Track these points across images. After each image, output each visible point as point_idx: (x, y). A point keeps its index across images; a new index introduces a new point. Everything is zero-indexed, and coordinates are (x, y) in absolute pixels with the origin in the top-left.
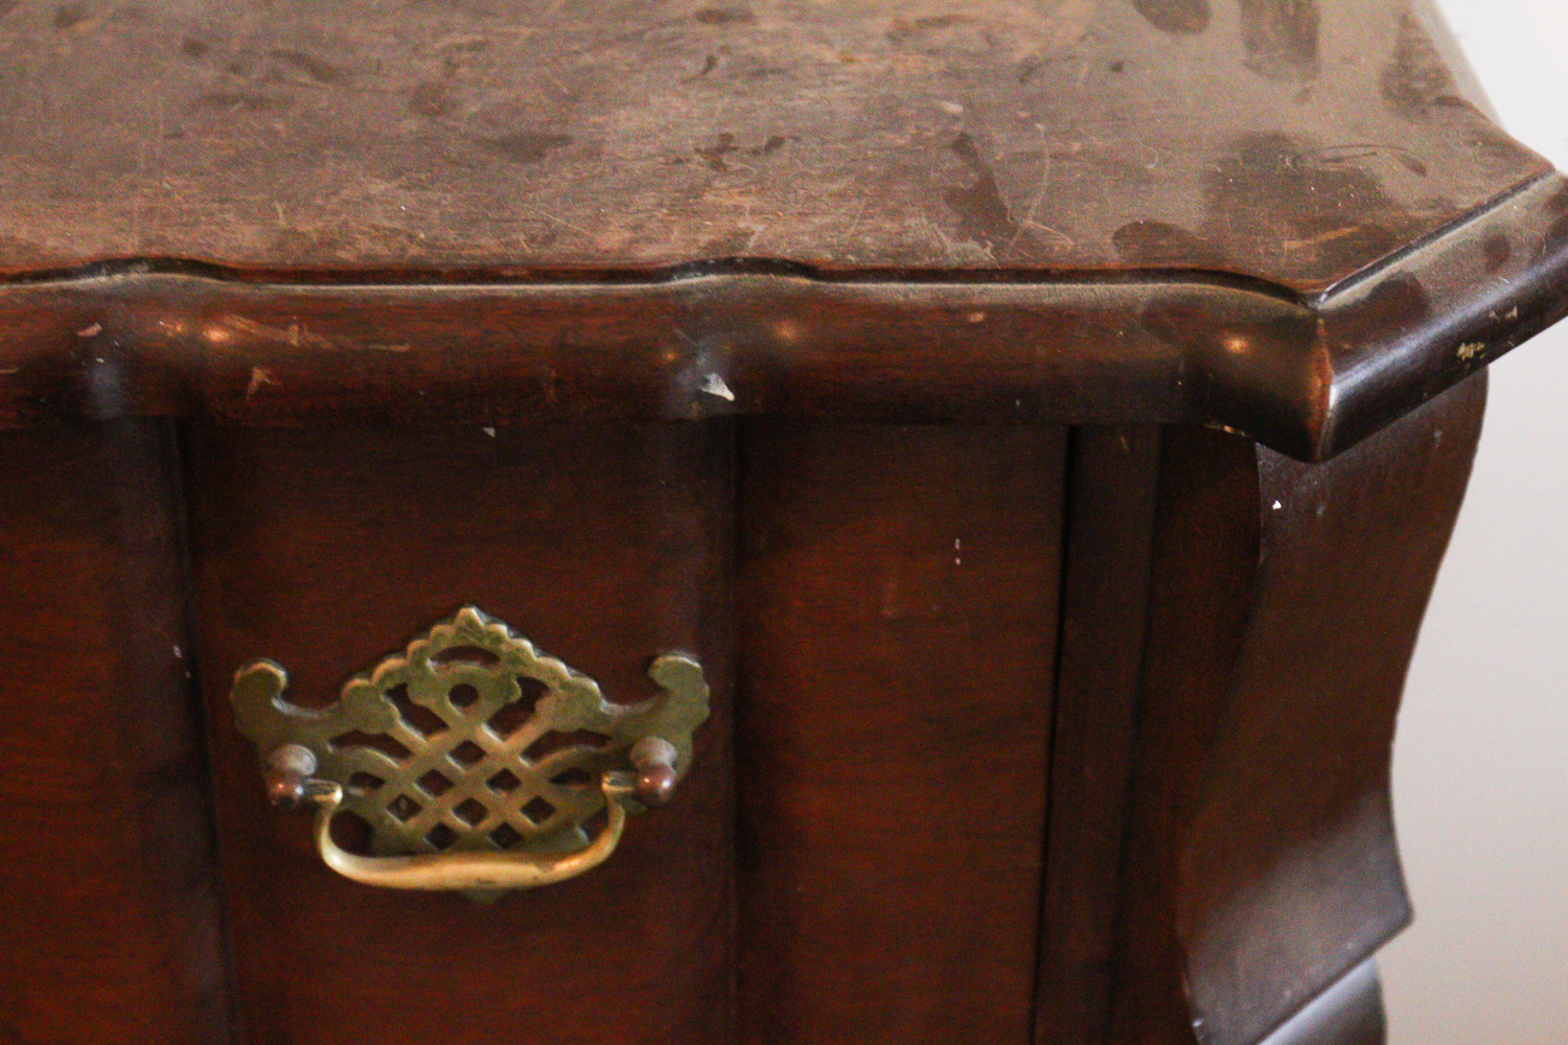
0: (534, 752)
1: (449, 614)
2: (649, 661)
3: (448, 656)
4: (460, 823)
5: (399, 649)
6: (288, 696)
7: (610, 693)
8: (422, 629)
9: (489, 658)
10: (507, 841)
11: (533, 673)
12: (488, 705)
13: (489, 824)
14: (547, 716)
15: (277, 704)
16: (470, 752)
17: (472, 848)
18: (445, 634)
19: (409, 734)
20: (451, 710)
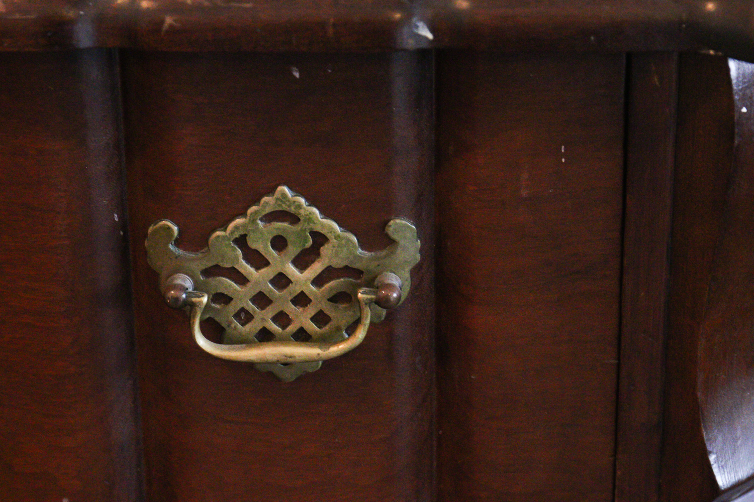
0: (318, 281)
1: (271, 191)
2: (386, 223)
3: (271, 217)
4: (274, 327)
5: (243, 214)
6: (178, 243)
7: (363, 245)
8: (256, 201)
9: (294, 219)
10: (302, 337)
11: (318, 229)
12: (293, 250)
13: (291, 328)
14: (328, 257)
15: (171, 247)
16: (281, 280)
17: (283, 340)
18: (269, 202)
19: (247, 269)
20: (271, 253)
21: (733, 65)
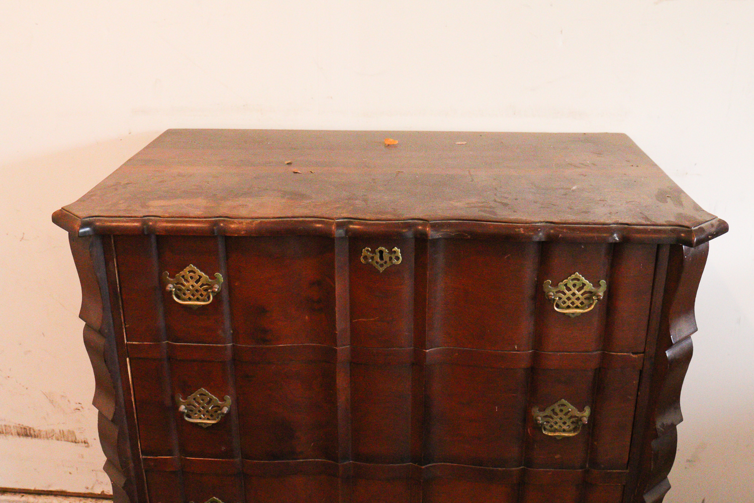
0: (582, 295)
1: (574, 273)
2: (599, 281)
3: (573, 280)
4: (571, 305)
5: (567, 279)
6: (551, 285)
7: (593, 286)
8: (570, 276)
9: (578, 280)
10: (577, 307)
11: (584, 282)
12: (577, 287)
13: (575, 305)
14: (586, 289)
15: (549, 286)
16: (574, 294)
17: (573, 308)
18: (573, 276)
19: (566, 291)
20: (572, 288)
21: (683, 246)
